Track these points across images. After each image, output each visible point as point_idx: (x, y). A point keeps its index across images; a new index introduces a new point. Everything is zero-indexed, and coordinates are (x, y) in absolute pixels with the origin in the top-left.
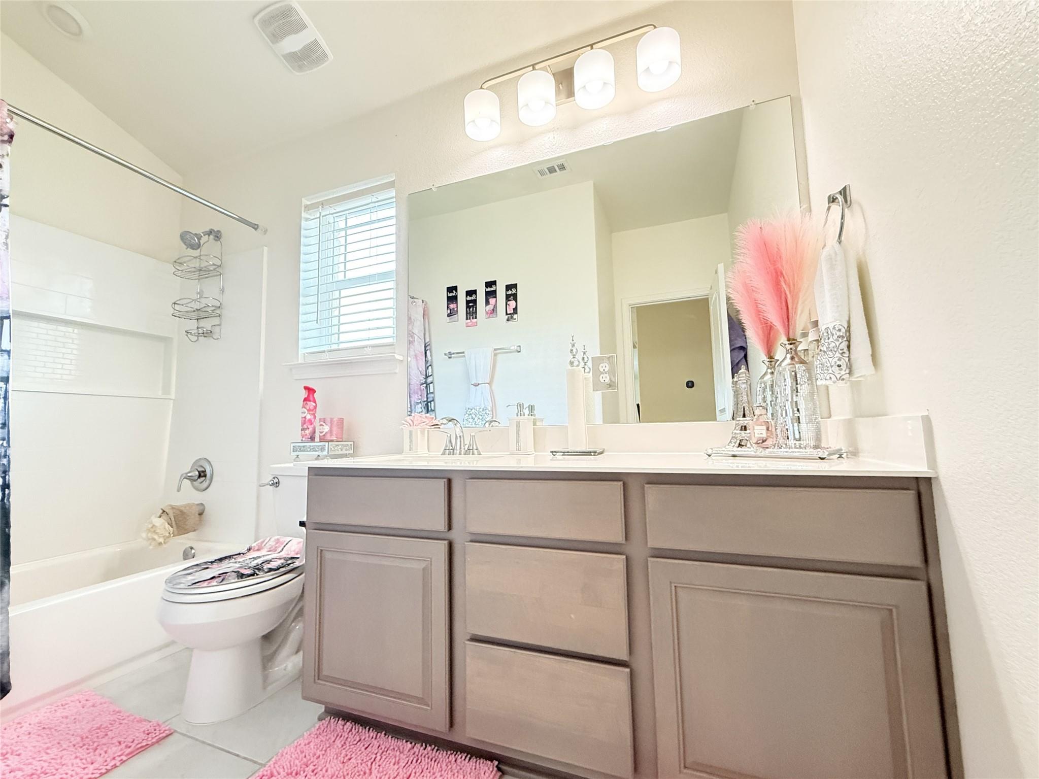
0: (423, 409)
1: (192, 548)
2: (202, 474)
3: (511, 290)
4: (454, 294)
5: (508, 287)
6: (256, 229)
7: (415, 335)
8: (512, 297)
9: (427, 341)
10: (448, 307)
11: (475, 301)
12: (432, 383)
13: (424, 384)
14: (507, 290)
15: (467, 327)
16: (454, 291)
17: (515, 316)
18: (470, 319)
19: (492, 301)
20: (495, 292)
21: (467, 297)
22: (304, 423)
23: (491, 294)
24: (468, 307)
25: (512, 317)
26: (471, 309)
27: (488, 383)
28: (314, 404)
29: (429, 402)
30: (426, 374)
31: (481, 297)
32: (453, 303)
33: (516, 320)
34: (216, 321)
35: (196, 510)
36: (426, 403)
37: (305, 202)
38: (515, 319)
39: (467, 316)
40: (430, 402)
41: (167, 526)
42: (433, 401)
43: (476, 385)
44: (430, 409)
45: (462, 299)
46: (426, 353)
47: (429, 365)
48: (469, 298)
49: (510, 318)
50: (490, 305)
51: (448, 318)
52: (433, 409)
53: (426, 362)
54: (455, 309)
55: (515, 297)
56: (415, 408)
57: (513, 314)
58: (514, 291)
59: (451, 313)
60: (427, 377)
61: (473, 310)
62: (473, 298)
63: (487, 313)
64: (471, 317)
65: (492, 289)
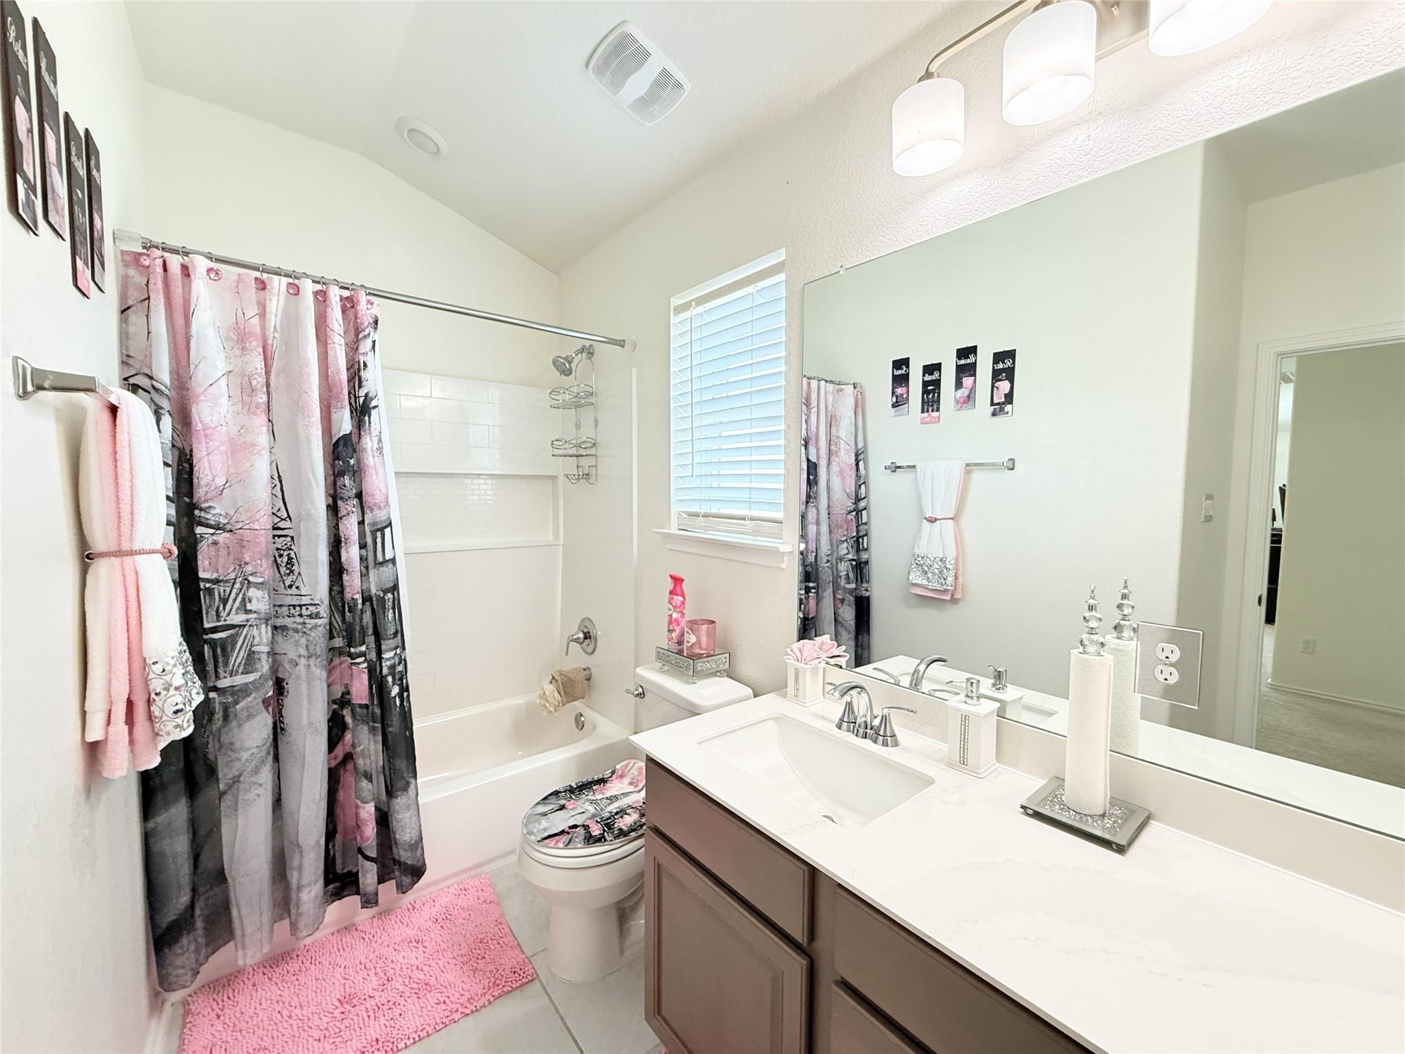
0: (850, 549)
1: (581, 715)
2: (587, 636)
3: (1003, 362)
4: (903, 372)
5: (999, 357)
6: (622, 346)
7: (841, 441)
8: (1004, 374)
9: (859, 447)
10: (893, 393)
11: (937, 383)
12: (865, 509)
13: (853, 511)
14: (996, 361)
15: (922, 424)
16: (904, 367)
17: (1008, 408)
18: (928, 411)
19: (968, 381)
20: (973, 366)
21: (924, 375)
22: (670, 622)
23: (966, 370)
24: (925, 392)
25: (1002, 410)
26: (931, 396)
27: (952, 519)
28: (681, 599)
29: (860, 537)
30: (857, 496)
31: (948, 376)
32: (901, 387)
33: (1010, 414)
34: (592, 461)
35: (583, 674)
36: (855, 539)
37: (676, 301)
38: (1007, 413)
39: (923, 406)
40: (862, 537)
41: (556, 694)
42: (866, 535)
43: (932, 520)
44: (861, 547)
45: (916, 379)
46: (857, 465)
47: (862, 482)
48: (928, 378)
49: (998, 410)
50: (963, 389)
51: (893, 410)
52: (866, 546)
53: (858, 477)
54: (905, 396)
55: (1010, 374)
56: (838, 548)
57: (1003, 403)
58: (1008, 363)
59: (897, 402)
60: (859, 500)
61: (933, 397)
62: (935, 376)
63: (957, 402)
64: (930, 409)
65: (968, 361)
